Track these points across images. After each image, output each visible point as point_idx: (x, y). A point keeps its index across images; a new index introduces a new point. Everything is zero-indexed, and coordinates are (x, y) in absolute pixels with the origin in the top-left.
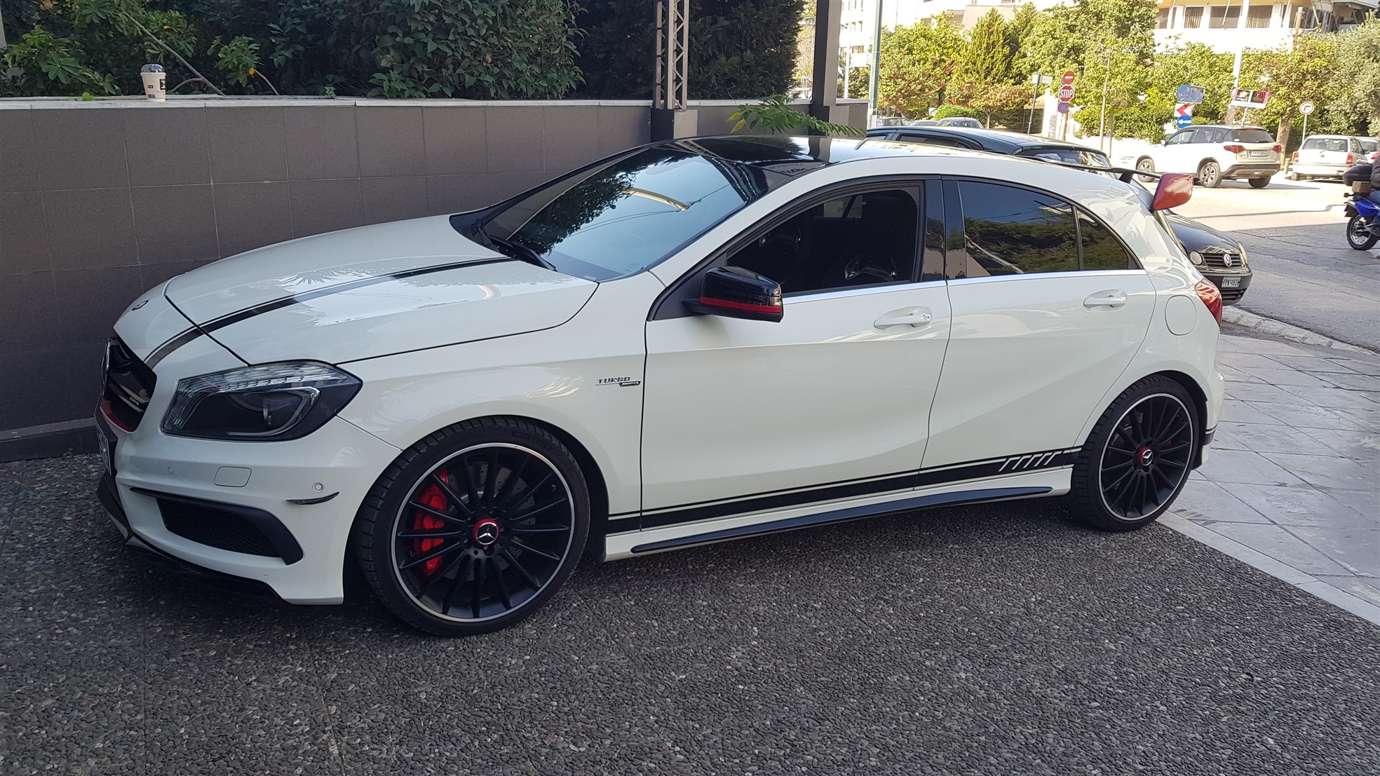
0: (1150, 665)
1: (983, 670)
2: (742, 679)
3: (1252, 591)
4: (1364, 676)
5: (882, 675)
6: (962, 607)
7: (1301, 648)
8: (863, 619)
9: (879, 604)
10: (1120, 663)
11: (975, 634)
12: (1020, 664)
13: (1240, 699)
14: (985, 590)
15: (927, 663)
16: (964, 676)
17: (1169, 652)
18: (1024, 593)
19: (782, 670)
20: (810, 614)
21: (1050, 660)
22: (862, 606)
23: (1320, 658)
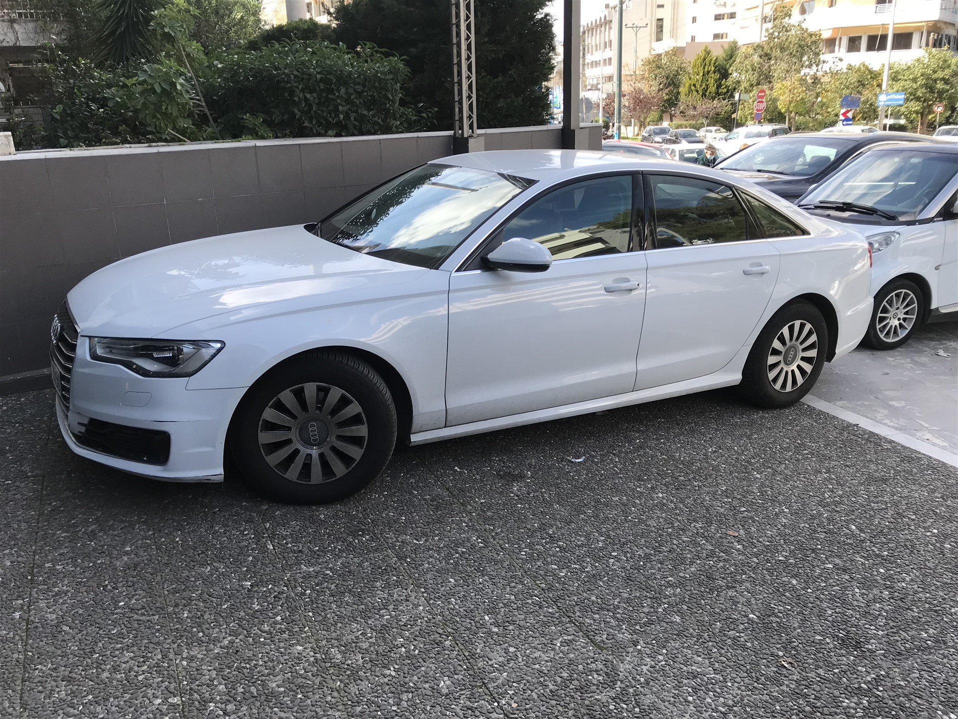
0: (782, 486)
5: (609, 497)
7: (883, 473)
11: (670, 472)
12: (697, 488)
13: (837, 504)
15: (638, 489)
16: (661, 495)
21: (718, 485)
23: (894, 479)
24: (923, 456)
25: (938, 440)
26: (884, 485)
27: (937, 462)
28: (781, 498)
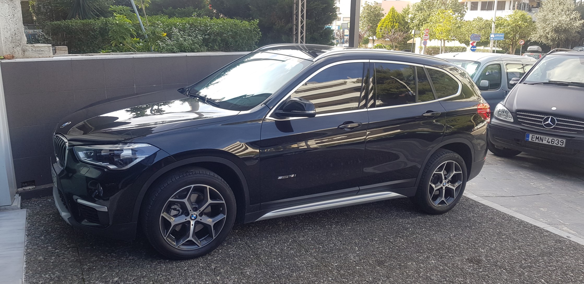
0: (497, 256)
1: (440, 260)
2: (357, 264)
3: (528, 230)
4: (571, 258)
5: (405, 262)
6: (427, 239)
7: (548, 250)
8: (394, 244)
9: (398, 238)
10: (487, 256)
11: (434, 248)
12: (452, 258)
13: (530, 267)
14: (434, 232)
15: (420, 258)
16: (434, 262)
17: (503, 252)
18: (448, 233)
19: (370, 261)
20: (374, 242)
21: (462, 256)
22: (392, 239)
23: (555, 253)
24: (566, 240)
25: (571, 230)
26: (551, 256)
27: (574, 243)
28: (499, 263)
